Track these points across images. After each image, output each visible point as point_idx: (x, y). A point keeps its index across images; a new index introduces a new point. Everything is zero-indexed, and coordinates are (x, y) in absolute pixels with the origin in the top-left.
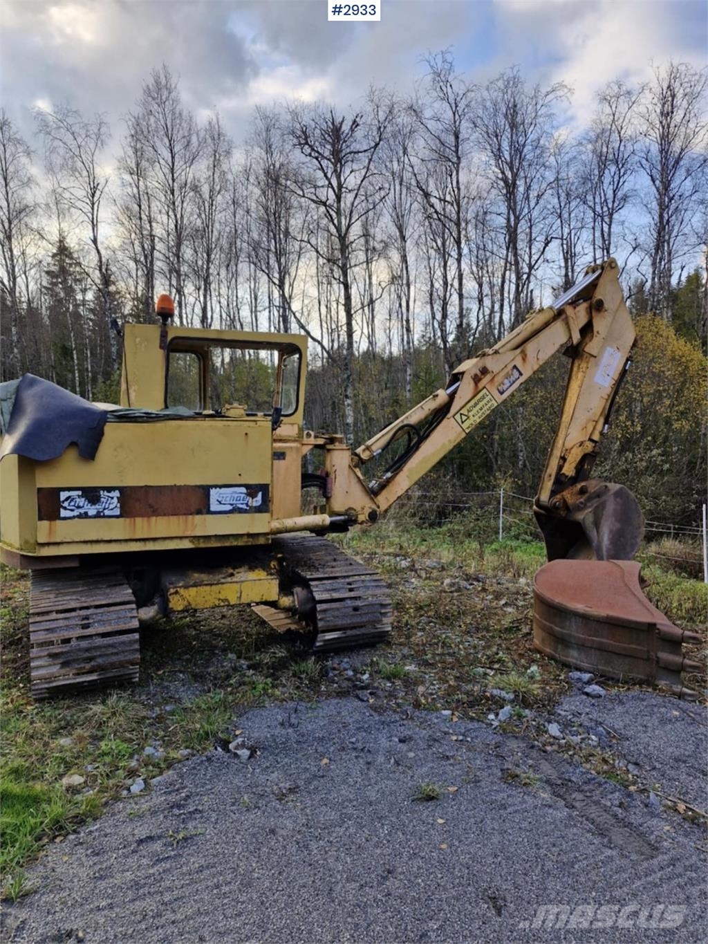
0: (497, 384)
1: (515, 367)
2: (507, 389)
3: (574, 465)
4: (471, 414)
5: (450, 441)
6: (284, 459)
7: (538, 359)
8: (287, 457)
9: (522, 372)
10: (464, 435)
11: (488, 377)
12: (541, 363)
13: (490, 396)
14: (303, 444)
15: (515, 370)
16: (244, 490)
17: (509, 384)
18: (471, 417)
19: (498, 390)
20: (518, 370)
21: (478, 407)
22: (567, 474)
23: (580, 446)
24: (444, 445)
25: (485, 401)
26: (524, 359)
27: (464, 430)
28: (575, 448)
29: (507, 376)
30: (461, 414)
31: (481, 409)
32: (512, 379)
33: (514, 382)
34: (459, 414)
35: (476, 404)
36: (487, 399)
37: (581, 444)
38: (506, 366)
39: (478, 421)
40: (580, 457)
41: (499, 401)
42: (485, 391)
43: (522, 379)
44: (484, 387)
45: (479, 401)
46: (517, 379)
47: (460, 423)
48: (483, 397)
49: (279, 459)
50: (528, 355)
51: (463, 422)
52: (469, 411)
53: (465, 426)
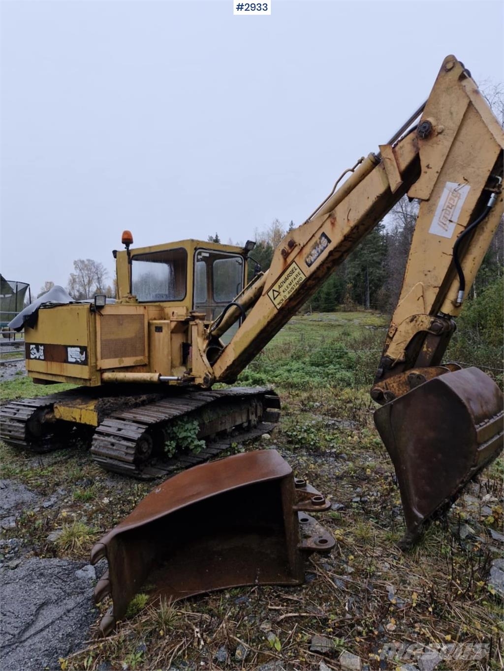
0: (306, 256)
1: (324, 235)
2: (315, 260)
3: (404, 346)
4: (281, 290)
5: (264, 317)
6: (162, 331)
7: (348, 220)
8: (164, 330)
9: (331, 239)
10: (276, 311)
11: (297, 250)
12: (352, 224)
13: (298, 270)
14: (171, 321)
15: (323, 238)
16: (78, 349)
17: (316, 256)
18: (282, 293)
19: (306, 262)
20: (326, 237)
21: (288, 282)
22: (393, 357)
23: (412, 321)
24: (259, 321)
25: (294, 275)
26: (333, 224)
27: (275, 306)
28: (404, 324)
29: (316, 245)
30: (273, 290)
31: (290, 284)
32: (321, 247)
33: (322, 251)
34: (272, 291)
35: (286, 279)
36: (296, 272)
37: (413, 319)
38: (313, 236)
39: (288, 296)
40: (412, 336)
41: (308, 274)
42: (294, 265)
43: (331, 247)
44: (293, 261)
45: (289, 276)
46: (325, 248)
47: (272, 299)
48: (293, 272)
49: (159, 331)
50: (338, 219)
51: (274, 299)
52: (280, 287)
53: (276, 302)
